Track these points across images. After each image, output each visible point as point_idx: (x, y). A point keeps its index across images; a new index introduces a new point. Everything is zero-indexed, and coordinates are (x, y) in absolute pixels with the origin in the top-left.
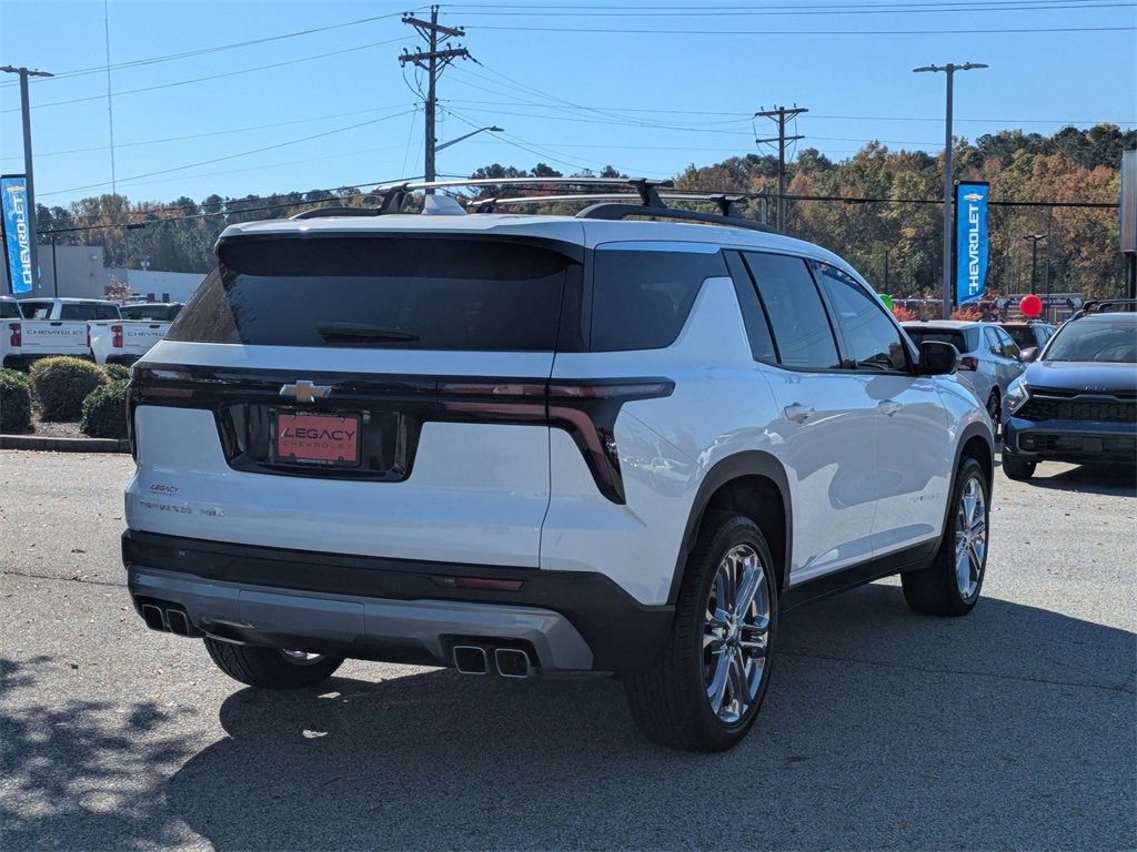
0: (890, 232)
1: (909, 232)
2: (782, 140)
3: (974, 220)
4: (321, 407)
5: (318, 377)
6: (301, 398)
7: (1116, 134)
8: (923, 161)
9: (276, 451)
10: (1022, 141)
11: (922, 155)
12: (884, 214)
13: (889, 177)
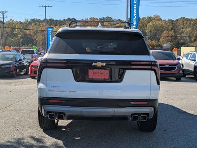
0: (16, 35)
1: (20, 35)
2: (3, 17)
3: (50, 34)
4: (102, 67)
5: (102, 61)
6: (98, 66)
7: (53, 20)
8: (21, 23)
9: (88, 77)
10: (38, 20)
11: (20, 22)
12: (15, 32)
13: (15, 25)
